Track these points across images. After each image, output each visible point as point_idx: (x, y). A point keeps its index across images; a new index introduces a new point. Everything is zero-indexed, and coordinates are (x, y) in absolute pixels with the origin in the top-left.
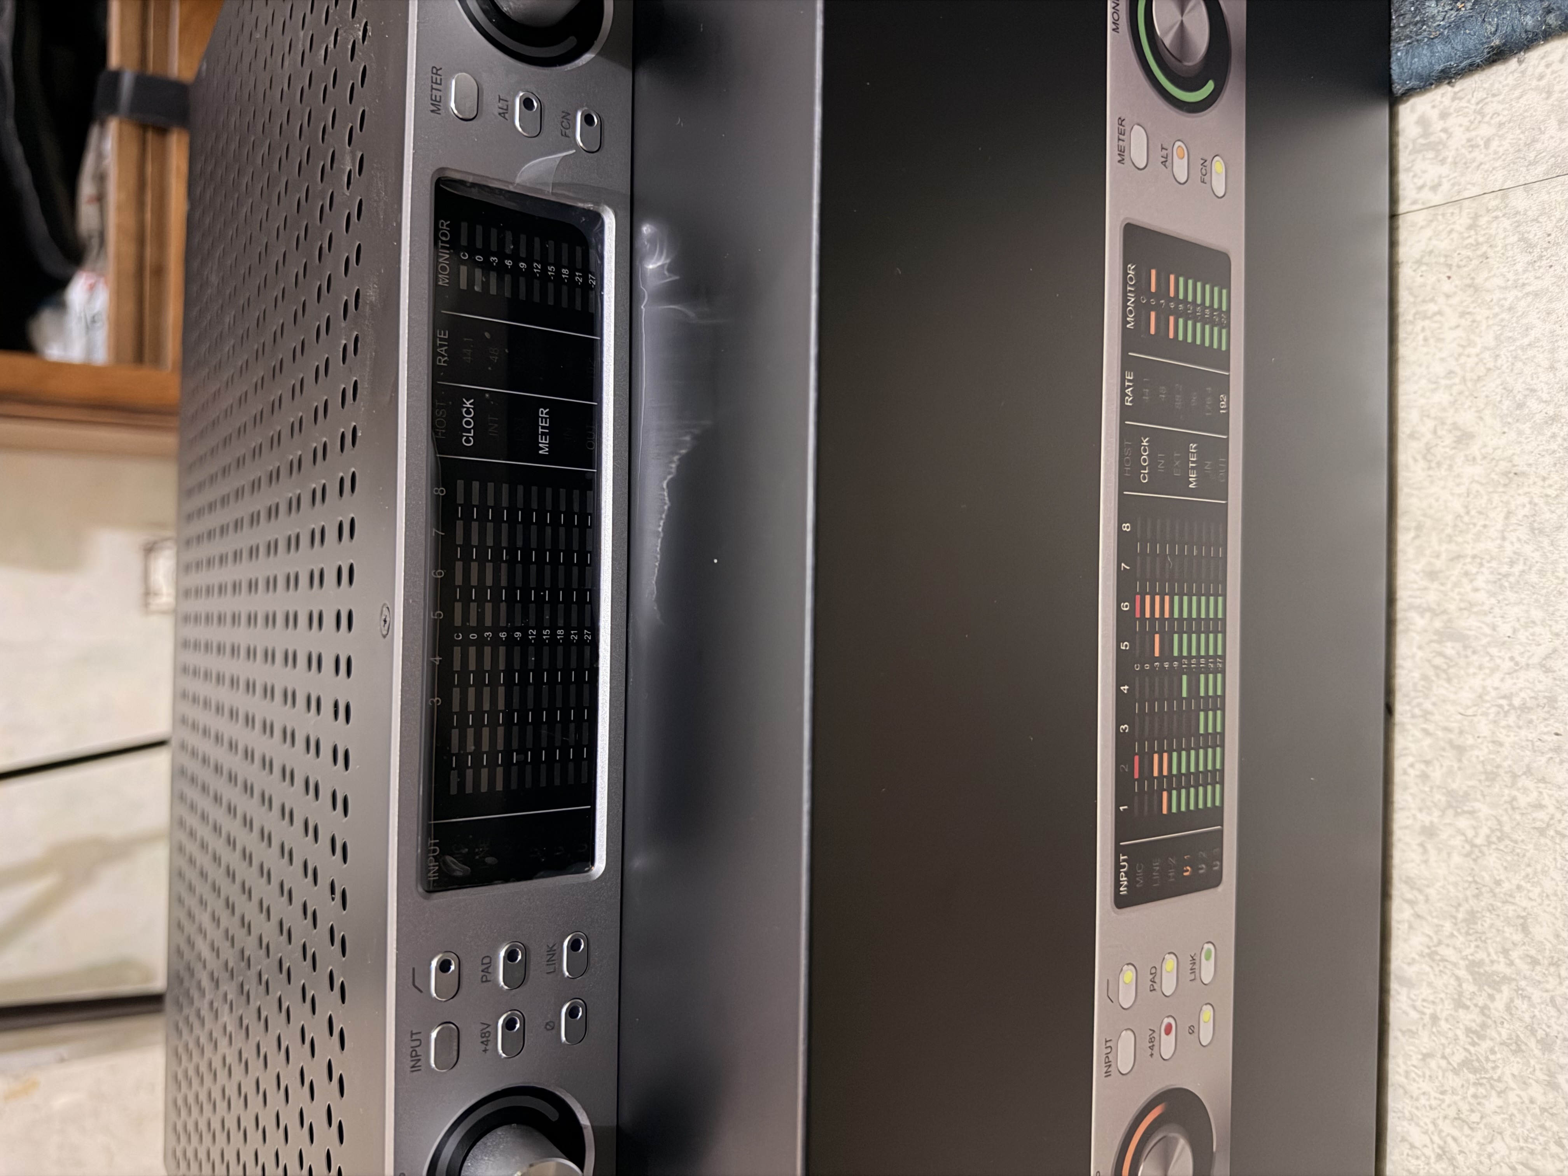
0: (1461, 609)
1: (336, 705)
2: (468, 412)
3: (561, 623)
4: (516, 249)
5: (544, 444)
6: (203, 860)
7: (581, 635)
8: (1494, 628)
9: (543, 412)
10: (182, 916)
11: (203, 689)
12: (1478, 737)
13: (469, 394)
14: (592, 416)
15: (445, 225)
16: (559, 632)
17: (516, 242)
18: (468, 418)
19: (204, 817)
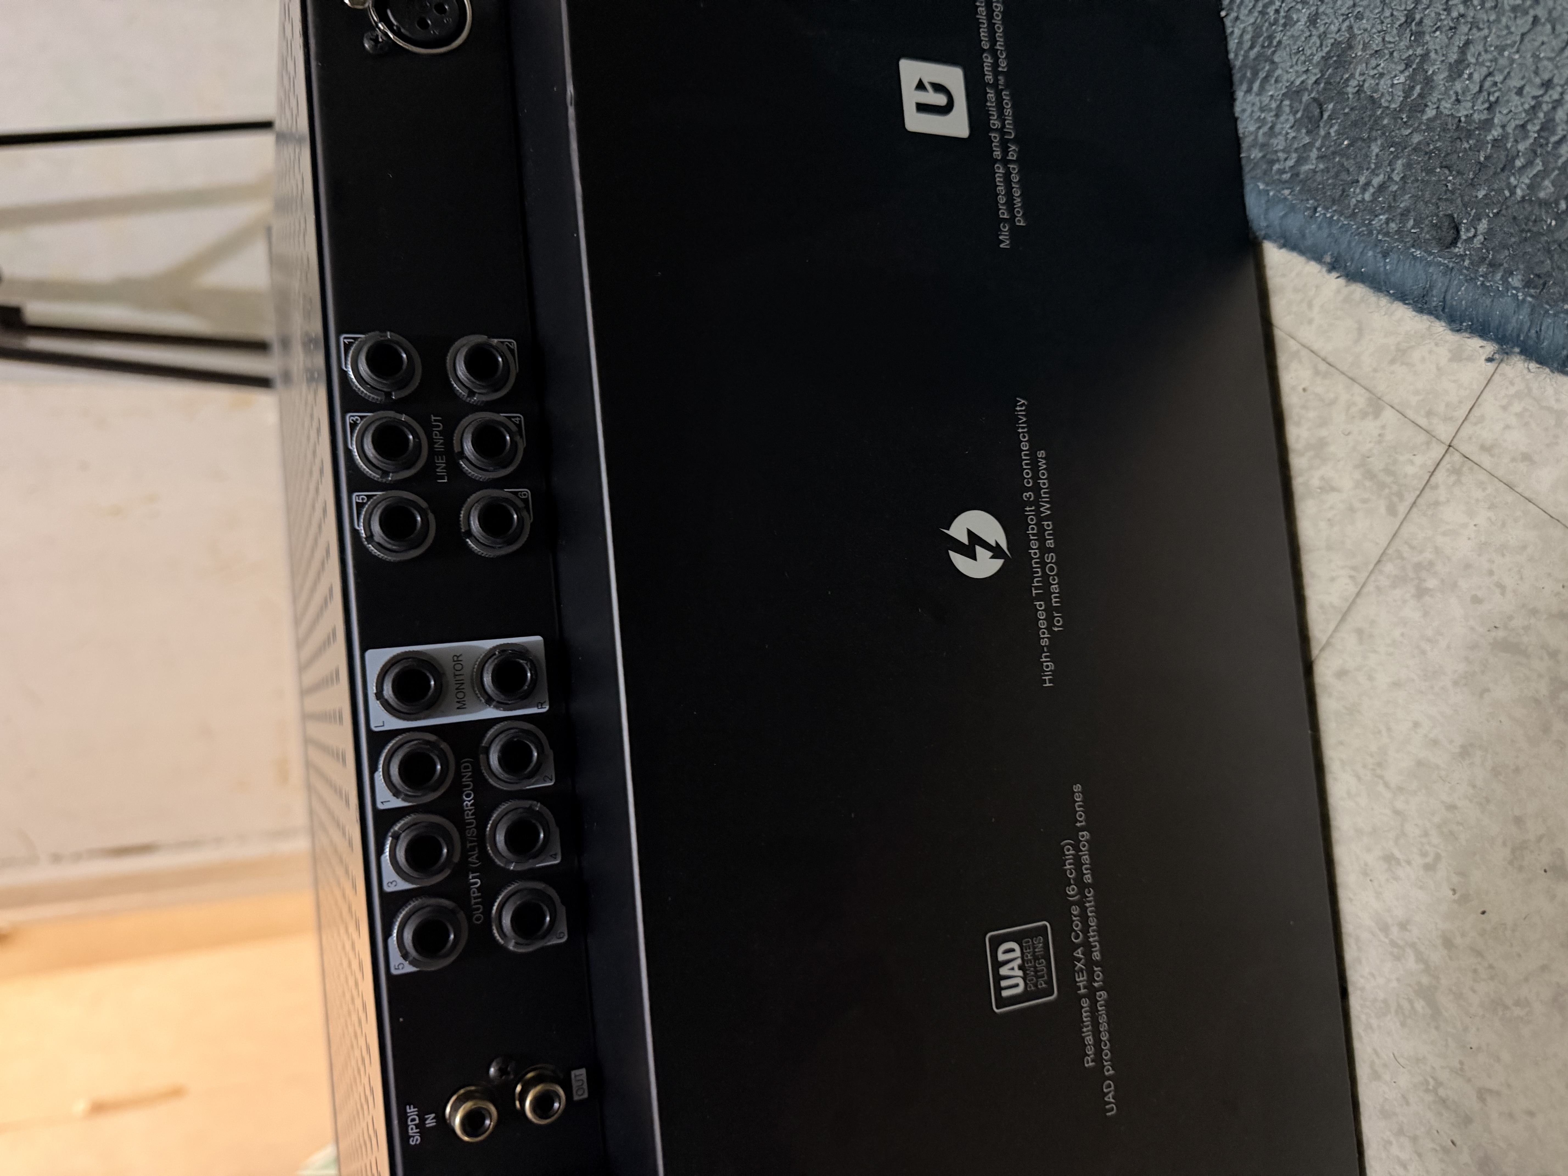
0: (1450, 990)
8: (1466, 1029)
12: (1395, 1082)
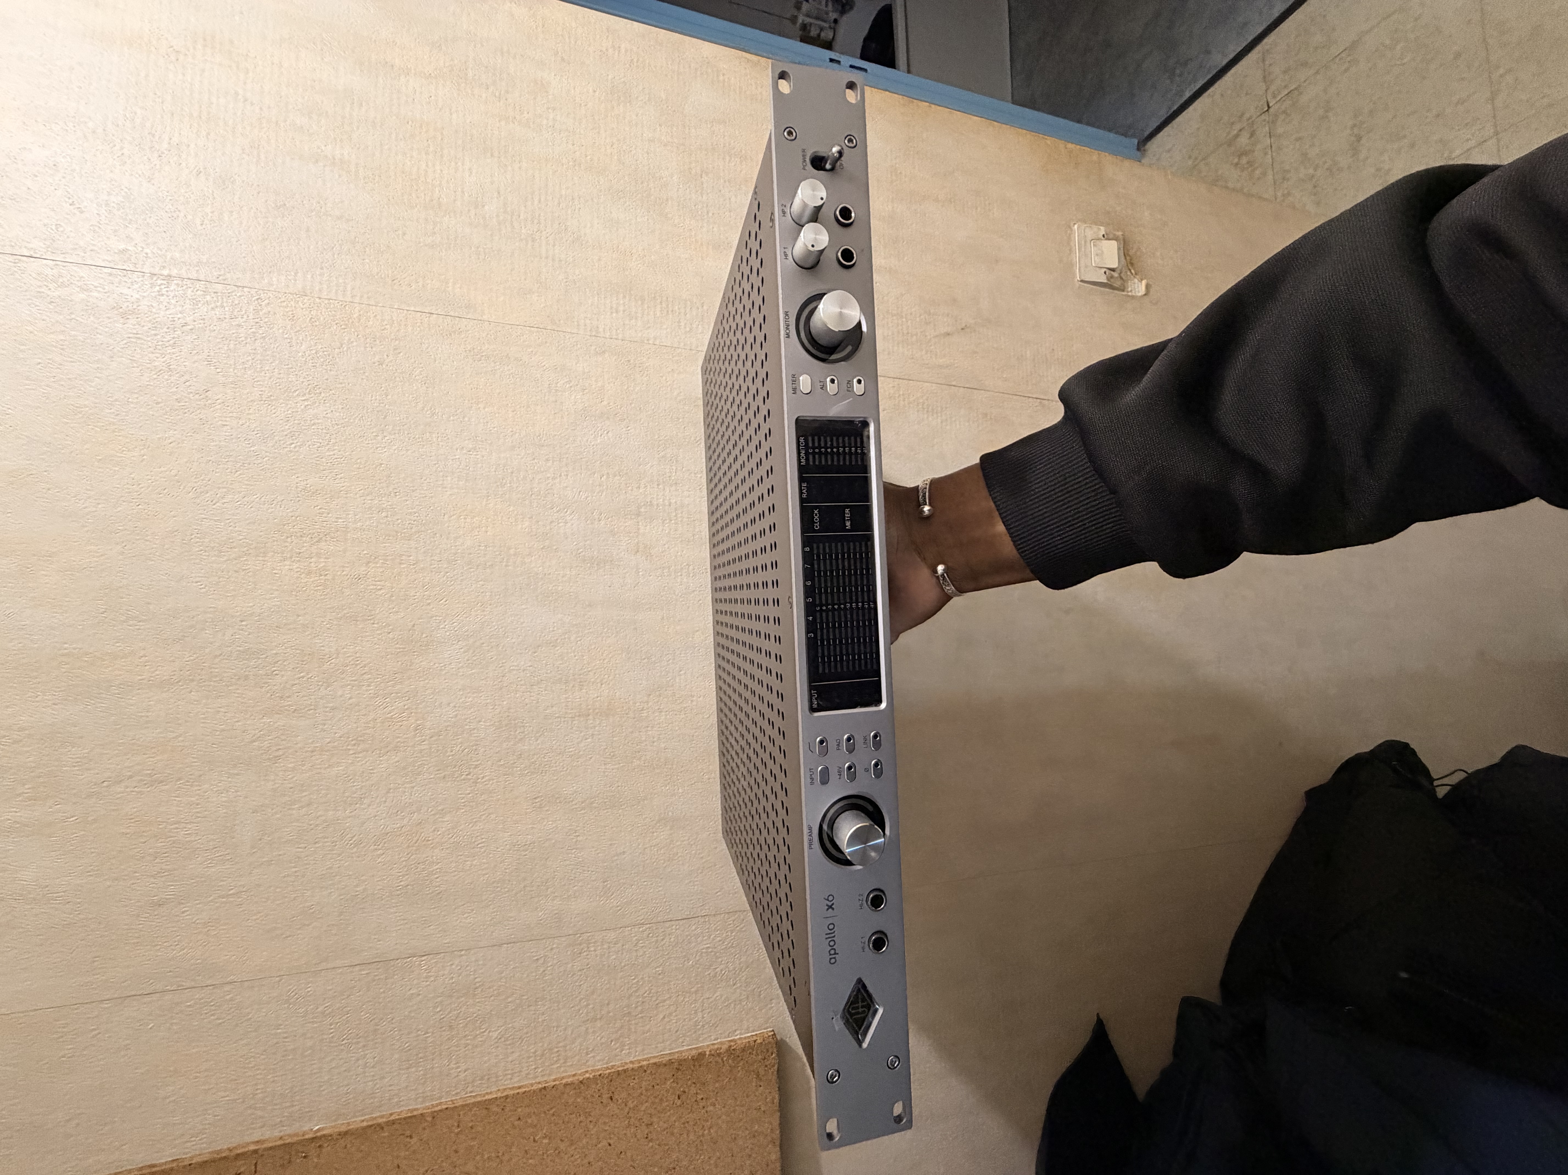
1: (775, 636)
2: (816, 515)
3: (860, 600)
4: (832, 444)
5: (848, 524)
6: (730, 704)
7: (869, 605)
9: (847, 511)
10: (723, 728)
11: (726, 631)
13: (816, 507)
14: (868, 509)
15: (802, 440)
16: (860, 604)
17: (832, 441)
18: (816, 517)
19: (729, 686)
